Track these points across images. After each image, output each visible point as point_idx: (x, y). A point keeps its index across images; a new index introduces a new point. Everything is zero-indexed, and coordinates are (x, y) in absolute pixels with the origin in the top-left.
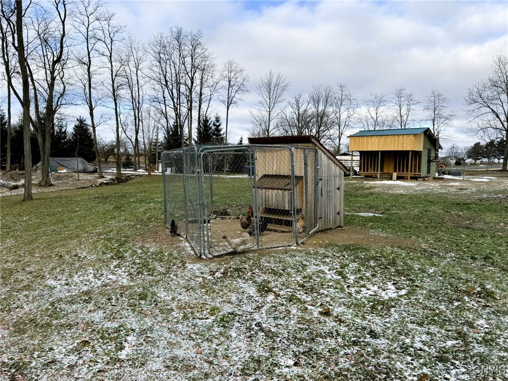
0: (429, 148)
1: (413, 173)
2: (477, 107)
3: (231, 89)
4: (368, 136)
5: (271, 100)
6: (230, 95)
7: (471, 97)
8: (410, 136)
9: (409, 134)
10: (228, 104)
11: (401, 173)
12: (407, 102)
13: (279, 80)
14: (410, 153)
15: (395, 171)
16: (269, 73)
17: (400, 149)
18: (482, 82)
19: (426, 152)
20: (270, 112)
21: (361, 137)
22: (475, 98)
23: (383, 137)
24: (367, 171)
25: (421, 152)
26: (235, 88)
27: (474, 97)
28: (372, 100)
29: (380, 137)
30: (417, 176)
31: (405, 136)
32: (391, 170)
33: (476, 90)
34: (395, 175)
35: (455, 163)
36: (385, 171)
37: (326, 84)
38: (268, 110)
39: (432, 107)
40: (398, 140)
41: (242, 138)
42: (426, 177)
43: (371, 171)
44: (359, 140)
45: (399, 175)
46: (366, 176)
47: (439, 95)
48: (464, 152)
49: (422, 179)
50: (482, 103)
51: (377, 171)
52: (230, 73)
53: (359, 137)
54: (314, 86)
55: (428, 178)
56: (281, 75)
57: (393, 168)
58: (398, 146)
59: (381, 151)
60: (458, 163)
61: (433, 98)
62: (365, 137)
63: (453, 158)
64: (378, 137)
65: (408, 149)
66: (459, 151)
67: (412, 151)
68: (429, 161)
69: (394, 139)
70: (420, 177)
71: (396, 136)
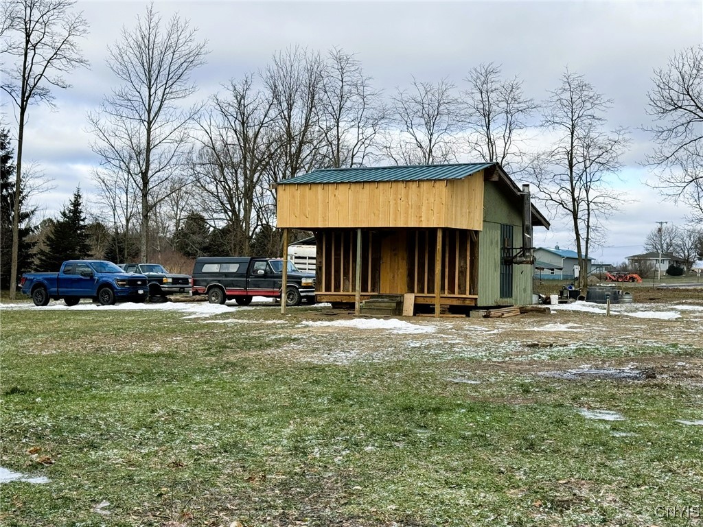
0: (505, 221)
1: (456, 295)
2: (681, 121)
3: (31, 53)
4: (328, 183)
5: (153, 90)
6: (28, 70)
7: (666, 93)
8: (438, 184)
9: (435, 181)
10: (23, 94)
11: (426, 294)
12: (505, 105)
13: (174, 36)
14: (440, 235)
15: (411, 290)
16: (144, 15)
17: (412, 224)
18: (690, 54)
19: (497, 235)
20: (149, 123)
21: (307, 188)
22: (675, 98)
23: (367, 186)
24: (337, 288)
25: (477, 232)
26: (44, 52)
27: (674, 95)
28: (419, 99)
29: (358, 187)
30: (468, 303)
31: (425, 186)
32: (400, 285)
33: (676, 75)
34: (409, 301)
35: (668, 272)
36: (385, 288)
37: (309, 55)
38: (145, 117)
39: (565, 120)
40: (407, 196)
41: (78, 196)
42: (499, 307)
43: (346, 289)
44: (303, 197)
45: (421, 301)
46: (336, 305)
47: (582, 87)
48: (689, 243)
49: (482, 313)
50: (692, 108)
51: (354, 290)
52: (28, 9)
53: (302, 188)
54: (278, 59)
55: (503, 310)
56: (182, 23)
57: (405, 279)
58: (407, 213)
59: (362, 229)
60: (674, 271)
61: (567, 95)
62: (320, 188)
63: (660, 258)
64: (353, 186)
65: (433, 224)
66: (677, 241)
67: (445, 230)
68: (508, 262)
69: (396, 194)
70: (476, 308)
71: (402, 186)
